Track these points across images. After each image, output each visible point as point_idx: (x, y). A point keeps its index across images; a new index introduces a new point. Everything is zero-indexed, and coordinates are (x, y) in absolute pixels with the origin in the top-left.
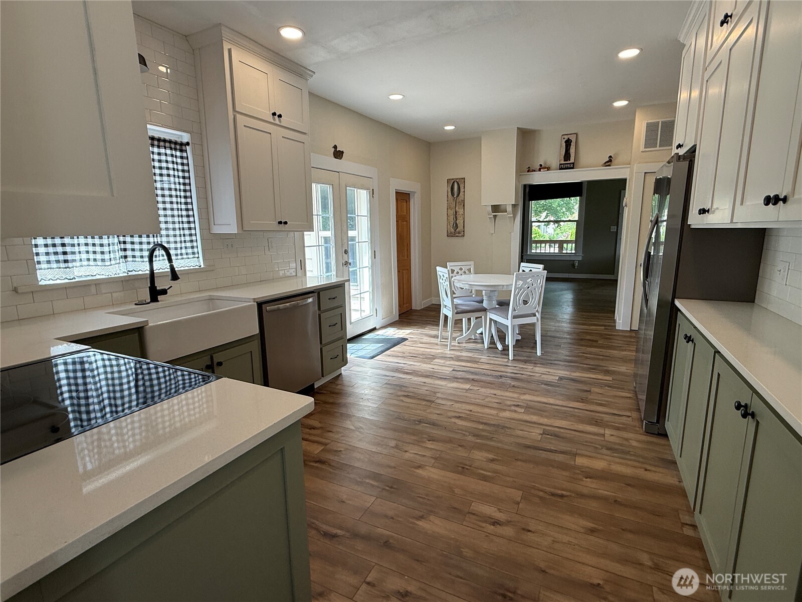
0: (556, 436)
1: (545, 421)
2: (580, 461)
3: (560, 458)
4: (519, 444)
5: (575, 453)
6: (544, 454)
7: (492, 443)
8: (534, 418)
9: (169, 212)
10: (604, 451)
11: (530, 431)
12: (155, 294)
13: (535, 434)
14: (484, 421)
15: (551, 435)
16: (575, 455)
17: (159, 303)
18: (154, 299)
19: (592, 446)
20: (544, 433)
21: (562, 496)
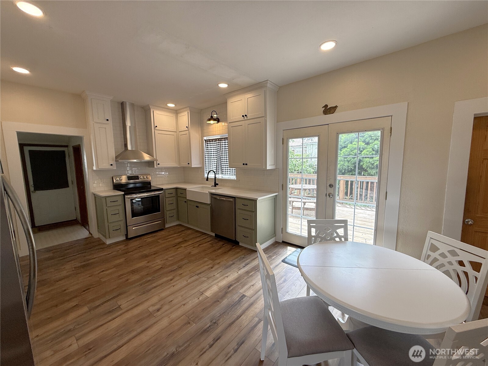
0: (110, 312)
1: (128, 315)
2: (85, 309)
3: (98, 303)
4: (125, 293)
5: (91, 311)
6: (108, 298)
7: (138, 283)
8: (136, 311)
9: (226, 162)
10: (71, 327)
11: (128, 302)
12: (216, 185)
13: (124, 303)
14: (158, 288)
15: (113, 310)
16: (90, 310)
17: (216, 187)
18: (215, 186)
19: (81, 324)
20: (119, 307)
21: (84, 291)
